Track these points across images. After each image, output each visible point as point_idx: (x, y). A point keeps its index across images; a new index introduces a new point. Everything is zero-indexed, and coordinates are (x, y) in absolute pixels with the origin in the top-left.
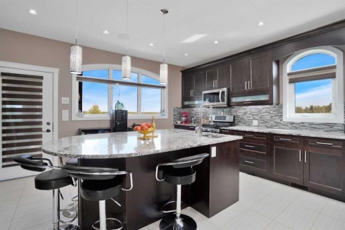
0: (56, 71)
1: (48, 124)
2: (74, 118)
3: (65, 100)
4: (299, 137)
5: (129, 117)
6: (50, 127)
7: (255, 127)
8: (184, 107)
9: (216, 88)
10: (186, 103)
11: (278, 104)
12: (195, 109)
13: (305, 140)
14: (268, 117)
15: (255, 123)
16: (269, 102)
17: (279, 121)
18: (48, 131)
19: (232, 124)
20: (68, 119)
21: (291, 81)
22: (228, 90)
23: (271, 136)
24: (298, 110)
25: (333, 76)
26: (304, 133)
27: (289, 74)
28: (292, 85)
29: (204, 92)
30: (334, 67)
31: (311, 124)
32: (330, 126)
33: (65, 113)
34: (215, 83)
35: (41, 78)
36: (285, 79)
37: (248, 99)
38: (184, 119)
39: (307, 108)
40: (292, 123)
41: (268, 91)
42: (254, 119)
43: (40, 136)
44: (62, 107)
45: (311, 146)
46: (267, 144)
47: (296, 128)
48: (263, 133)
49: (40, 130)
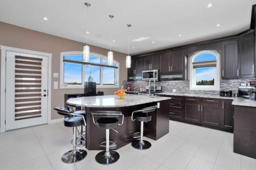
0: (50, 55)
1: (45, 91)
2: (61, 87)
3: (56, 75)
4: (198, 98)
5: (97, 87)
6: (46, 93)
7: (174, 93)
8: (129, 80)
9: (151, 70)
10: (131, 78)
11: (187, 80)
12: (136, 82)
13: (202, 99)
14: (181, 87)
15: (174, 90)
16: (182, 79)
17: (187, 89)
18: (45, 96)
19: (161, 91)
20: (57, 88)
21: (194, 67)
22: (159, 71)
23: (184, 97)
24: (198, 84)
25: (215, 66)
26: (201, 96)
27: (193, 63)
28: (195, 69)
29: (143, 72)
30: (216, 61)
31: (204, 91)
32: (213, 92)
33: (56, 84)
34: (151, 66)
35: (41, 60)
36: (191, 66)
37: (170, 77)
38: (129, 88)
39: (199, 82)
40: (194, 91)
41: (182, 72)
42: (173, 89)
43: (40, 99)
44: (53, 79)
45: (204, 102)
46: (182, 102)
47: (197, 94)
48: (179, 96)
49: (40, 95)
